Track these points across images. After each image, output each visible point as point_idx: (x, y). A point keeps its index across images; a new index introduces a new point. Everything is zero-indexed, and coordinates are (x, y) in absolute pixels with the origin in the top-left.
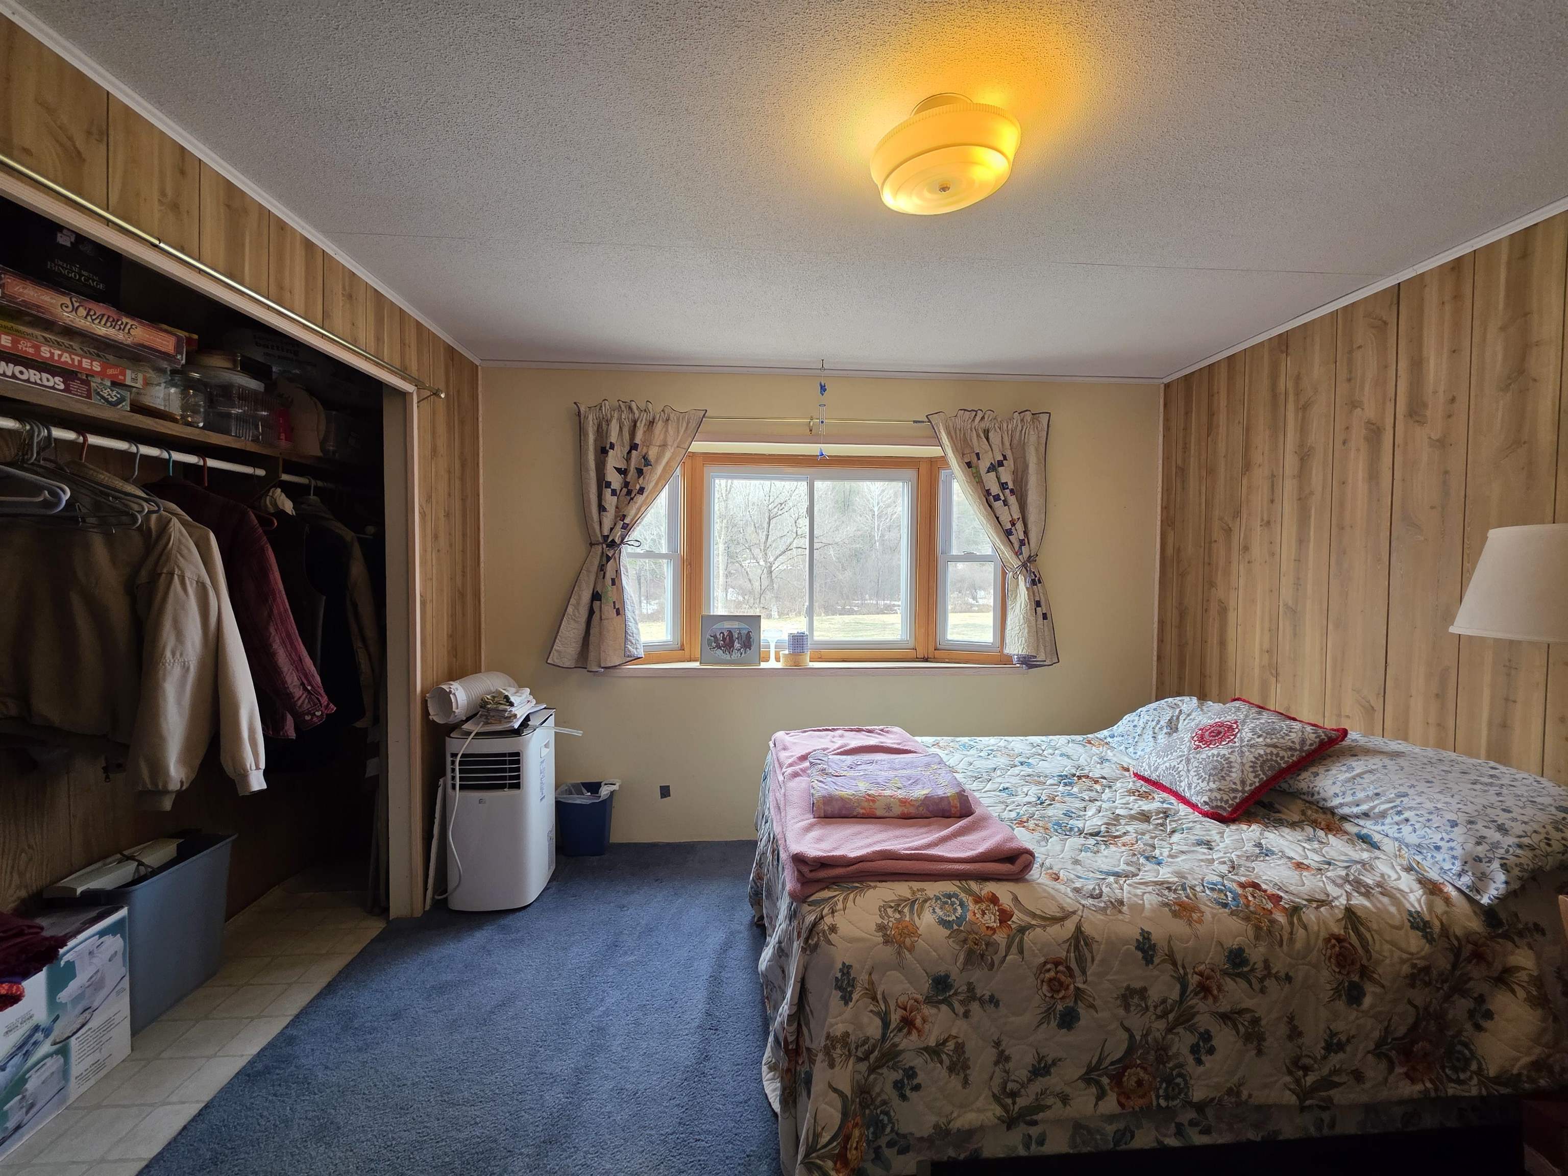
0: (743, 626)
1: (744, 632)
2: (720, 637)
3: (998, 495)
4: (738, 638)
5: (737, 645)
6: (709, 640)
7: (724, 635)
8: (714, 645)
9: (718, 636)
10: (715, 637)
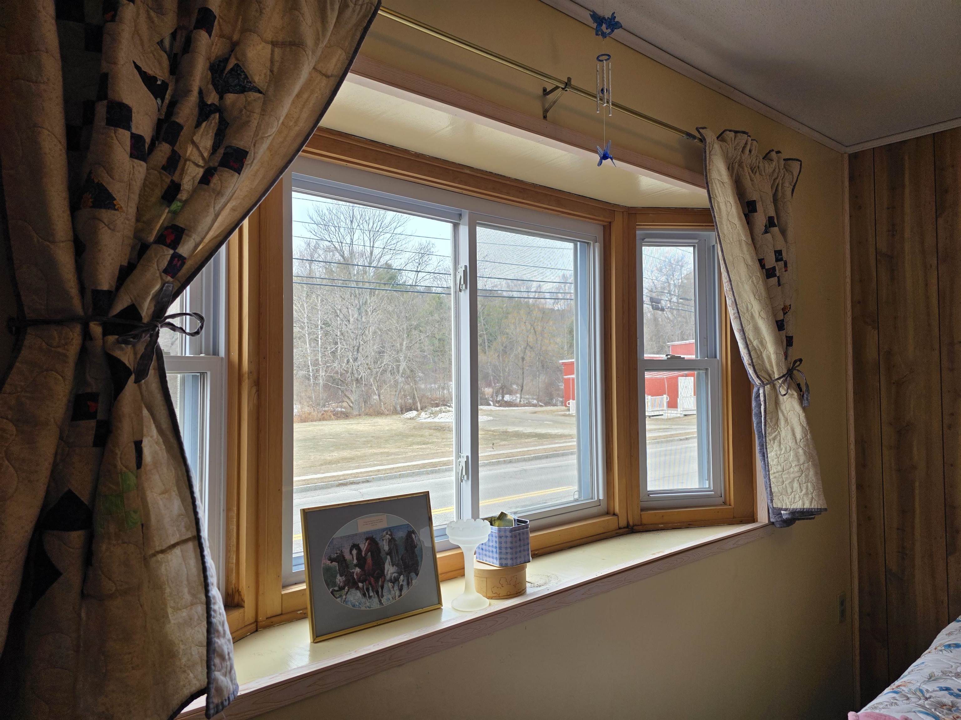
0: (397, 521)
1: (401, 535)
2: (351, 557)
3: (774, 268)
4: (389, 553)
5: (390, 570)
6: (327, 570)
7: (359, 550)
8: (340, 580)
9: (348, 556)
10: (340, 559)
